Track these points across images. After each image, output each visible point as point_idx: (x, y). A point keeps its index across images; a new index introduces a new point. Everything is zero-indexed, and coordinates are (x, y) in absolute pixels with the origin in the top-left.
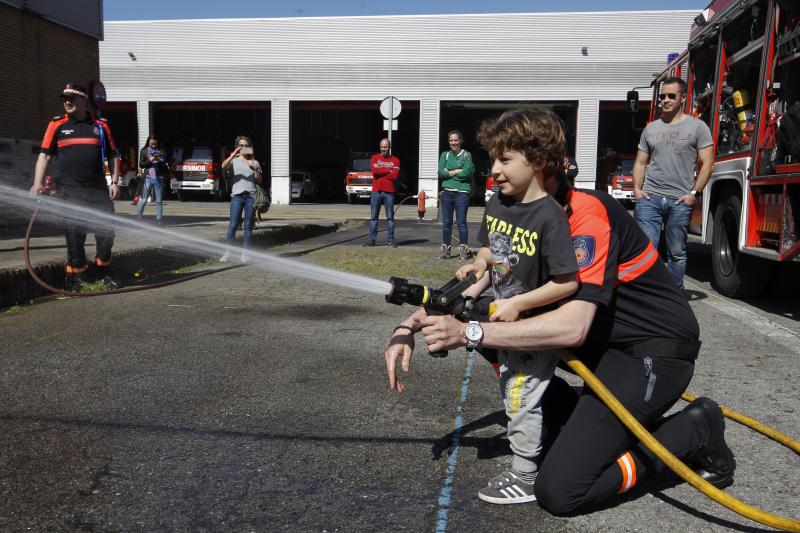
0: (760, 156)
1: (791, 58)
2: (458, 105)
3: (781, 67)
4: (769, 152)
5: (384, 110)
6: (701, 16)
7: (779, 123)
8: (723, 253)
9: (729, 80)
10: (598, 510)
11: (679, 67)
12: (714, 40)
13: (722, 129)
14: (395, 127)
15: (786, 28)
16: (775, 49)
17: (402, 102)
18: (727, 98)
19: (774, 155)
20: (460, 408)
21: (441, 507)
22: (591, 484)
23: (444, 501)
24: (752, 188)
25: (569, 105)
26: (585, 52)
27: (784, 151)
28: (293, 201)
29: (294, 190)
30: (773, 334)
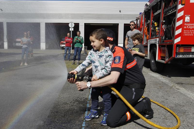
0: (160, 38)
1: (167, 15)
2: (89, 24)
3: (165, 17)
4: (163, 37)
5: (70, 25)
6: (147, 4)
7: (165, 30)
8: (153, 61)
9: (153, 19)
10: (121, 126)
11: (142, 16)
12: (150, 10)
13: (152, 31)
14: (73, 30)
15: (166, 8)
16: (164, 13)
17: (74, 23)
18: (153, 24)
19: (164, 38)
20: (88, 102)
21: (83, 127)
22: (120, 120)
23: (83, 125)
24: (159, 46)
25: (117, 25)
26: (120, 11)
27: (166, 37)
28: (46, 49)
29: (47, 46)
30: (164, 81)
